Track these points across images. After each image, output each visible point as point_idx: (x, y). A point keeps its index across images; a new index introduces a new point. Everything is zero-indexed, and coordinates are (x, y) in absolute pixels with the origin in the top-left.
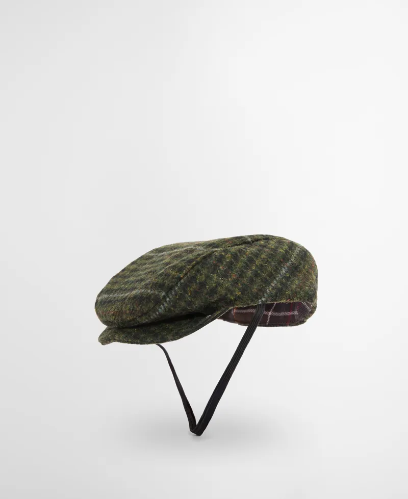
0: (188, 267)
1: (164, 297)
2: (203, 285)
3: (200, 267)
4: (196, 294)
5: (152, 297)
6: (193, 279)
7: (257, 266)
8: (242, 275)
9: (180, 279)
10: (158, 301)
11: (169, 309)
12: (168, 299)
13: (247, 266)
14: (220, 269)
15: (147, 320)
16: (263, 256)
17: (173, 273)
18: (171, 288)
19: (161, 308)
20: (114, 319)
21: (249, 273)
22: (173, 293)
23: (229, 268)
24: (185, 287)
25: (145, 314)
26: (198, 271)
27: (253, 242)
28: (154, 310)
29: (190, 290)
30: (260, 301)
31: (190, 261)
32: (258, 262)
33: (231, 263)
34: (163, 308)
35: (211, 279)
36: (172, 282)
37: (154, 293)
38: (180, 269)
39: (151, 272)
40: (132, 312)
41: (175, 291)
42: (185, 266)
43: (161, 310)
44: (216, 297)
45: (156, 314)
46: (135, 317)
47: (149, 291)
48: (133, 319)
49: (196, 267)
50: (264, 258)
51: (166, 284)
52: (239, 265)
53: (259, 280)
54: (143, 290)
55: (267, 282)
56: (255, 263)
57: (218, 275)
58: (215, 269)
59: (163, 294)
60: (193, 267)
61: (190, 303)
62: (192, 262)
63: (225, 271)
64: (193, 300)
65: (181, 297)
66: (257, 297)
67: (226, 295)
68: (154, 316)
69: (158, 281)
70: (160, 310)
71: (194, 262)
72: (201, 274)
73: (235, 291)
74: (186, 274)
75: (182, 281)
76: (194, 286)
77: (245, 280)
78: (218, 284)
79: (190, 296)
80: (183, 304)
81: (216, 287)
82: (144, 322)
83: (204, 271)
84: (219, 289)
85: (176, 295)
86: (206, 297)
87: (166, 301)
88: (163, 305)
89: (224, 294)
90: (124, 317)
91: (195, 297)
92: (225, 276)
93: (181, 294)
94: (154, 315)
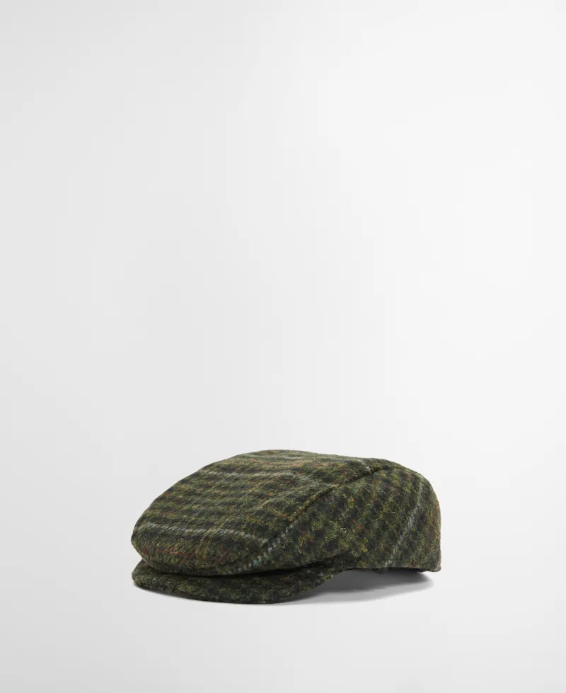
0: (300, 508)
1: (266, 546)
2: (319, 534)
3: (316, 510)
4: (309, 547)
5: (248, 542)
6: (306, 525)
7: (384, 513)
8: (368, 525)
9: (288, 523)
10: (255, 550)
11: (269, 562)
12: (270, 549)
13: (374, 514)
14: (342, 517)
15: (230, 572)
16: (391, 499)
17: (279, 513)
18: (276, 535)
19: (258, 560)
20: (178, 563)
21: (376, 525)
22: (279, 541)
23: (353, 517)
24: (295, 535)
25: (231, 564)
26: (314, 515)
27: (373, 472)
28: (247, 560)
29: (302, 540)
30: (386, 563)
31: (302, 500)
32: (386, 509)
33: (356, 511)
34: (260, 560)
35: (331, 528)
36: (278, 526)
37: (251, 538)
38: (290, 510)
39: (234, 503)
40: (212, 558)
41: (281, 539)
42: (295, 506)
43: (257, 562)
44: (336, 552)
45: (248, 566)
46: (214, 565)
47: (243, 534)
48: (211, 568)
49: (310, 509)
50: (391, 502)
51: (270, 529)
52: (364, 513)
53: (386, 534)
54: (232, 531)
55: (394, 538)
56: (382, 510)
57: (340, 523)
58: (335, 515)
59: (264, 541)
60: (307, 507)
61: (299, 557)
62: (305, 500)
63: (349, 520)
64: (304, 554)
65: (289, 548)
66: (383, 558)
67: (350, 550)
68: (243, 568)
69: (256, 522)
70: (255, 561)
71: (308, 502)
72: (318, 520)
73: (360, 546)
74: (297, 517)
75: (291, 526)
76: (309, 535)
77: (371, 534)
78: (340, 535)
79: (301, 548)
80: (289, 557)
81: (338, 538)
82: (224, 573)
83: (322, 516)
84: (341, 542)
85: (283, 545)
86: (323, 550)
87: (267, 551)
88: (262, 555)
89: (347, 549)
90: (197, 562)
91: (308, 550)
92: (347, 525)
93: (289, 544)
94: (245, 567)
